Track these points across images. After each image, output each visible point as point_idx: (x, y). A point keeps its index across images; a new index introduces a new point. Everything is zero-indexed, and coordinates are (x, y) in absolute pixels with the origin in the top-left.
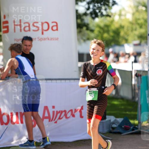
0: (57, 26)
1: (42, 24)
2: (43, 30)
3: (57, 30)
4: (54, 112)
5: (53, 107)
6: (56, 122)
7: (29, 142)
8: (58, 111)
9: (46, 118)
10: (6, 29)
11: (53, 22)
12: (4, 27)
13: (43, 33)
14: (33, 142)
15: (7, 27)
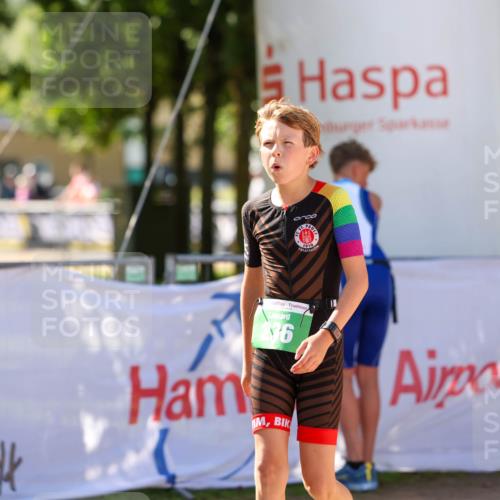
0: (444, 79)
1: (395, 73)
2: (396, 94)
3: (445, 92)
4: (432, 371)
5: (432, 354)
6: (440, 405)
7: (348, 468)
8: (449, 366)
9: (407, 389)
10: (273, 92)
11: (431, 68)
12: (269, 86)
13: (396, 105)
14: (361, 468)
15: (278, 86)
